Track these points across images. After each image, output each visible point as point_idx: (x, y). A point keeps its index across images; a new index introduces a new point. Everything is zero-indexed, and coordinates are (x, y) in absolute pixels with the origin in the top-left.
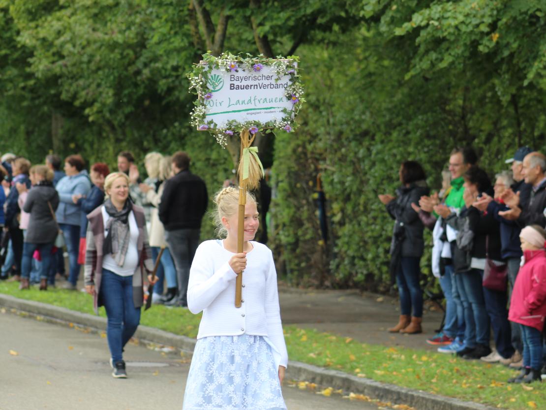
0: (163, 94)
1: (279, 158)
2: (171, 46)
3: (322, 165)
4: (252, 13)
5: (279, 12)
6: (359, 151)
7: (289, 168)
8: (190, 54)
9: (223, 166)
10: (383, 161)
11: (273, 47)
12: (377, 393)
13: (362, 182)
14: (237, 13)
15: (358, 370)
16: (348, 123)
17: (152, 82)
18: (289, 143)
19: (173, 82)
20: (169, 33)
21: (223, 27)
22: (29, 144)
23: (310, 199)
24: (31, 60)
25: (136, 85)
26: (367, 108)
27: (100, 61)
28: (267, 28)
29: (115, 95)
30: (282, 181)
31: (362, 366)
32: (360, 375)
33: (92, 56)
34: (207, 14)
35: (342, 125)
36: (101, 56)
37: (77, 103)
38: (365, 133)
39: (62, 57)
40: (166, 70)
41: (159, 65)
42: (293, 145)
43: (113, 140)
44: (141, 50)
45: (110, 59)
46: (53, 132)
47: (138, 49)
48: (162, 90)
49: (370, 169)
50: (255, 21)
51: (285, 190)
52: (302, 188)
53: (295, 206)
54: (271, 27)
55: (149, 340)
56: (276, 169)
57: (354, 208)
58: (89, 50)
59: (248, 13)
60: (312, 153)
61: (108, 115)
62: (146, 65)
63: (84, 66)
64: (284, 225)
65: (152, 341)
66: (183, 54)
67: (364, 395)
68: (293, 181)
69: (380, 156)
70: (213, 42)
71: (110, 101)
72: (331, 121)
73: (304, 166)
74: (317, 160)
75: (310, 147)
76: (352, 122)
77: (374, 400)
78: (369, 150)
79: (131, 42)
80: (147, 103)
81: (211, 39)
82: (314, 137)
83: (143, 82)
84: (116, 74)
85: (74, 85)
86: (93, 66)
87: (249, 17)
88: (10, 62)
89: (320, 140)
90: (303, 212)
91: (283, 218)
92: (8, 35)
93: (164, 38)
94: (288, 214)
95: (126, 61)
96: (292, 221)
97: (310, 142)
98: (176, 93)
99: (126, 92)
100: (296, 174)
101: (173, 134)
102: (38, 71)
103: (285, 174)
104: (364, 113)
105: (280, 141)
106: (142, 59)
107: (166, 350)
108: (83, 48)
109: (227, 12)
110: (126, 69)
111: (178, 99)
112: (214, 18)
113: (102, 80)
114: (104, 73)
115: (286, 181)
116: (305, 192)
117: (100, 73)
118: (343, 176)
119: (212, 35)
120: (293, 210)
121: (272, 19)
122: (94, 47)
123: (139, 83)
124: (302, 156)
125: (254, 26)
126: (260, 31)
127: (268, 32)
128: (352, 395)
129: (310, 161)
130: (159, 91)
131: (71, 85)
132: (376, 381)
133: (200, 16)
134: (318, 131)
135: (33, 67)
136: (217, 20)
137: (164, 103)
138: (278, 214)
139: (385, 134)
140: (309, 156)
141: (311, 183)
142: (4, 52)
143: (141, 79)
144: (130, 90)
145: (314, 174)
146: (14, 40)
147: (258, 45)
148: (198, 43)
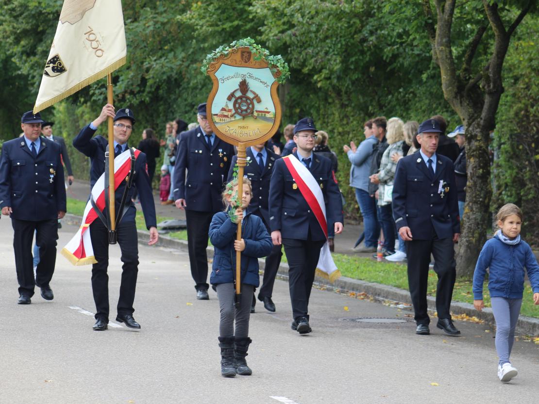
0: (388, 61)
1: (502, 121)
2: (403, 15)
7: (511, 130)
11: (501, 15)
17: (378, 49)
18: (511, 106)
19: (398, 49)
23: (533, 161)
24: (262, 29)
25: (363, 53)
27: (328, 29)
29: (342, 62)
30: (504, 143)
33: (320, 26)
36: (328, 24)
37: (305, 70)
39: (292, 26)
40: (392, 37)
41: (385, 32)
42: (515, 108)
43: (338, 106)
44: (367, 19)
45: (338, 27)
47: (364, 18)
48: (387, 56)
51: (507, 152)
52: (525, 149)
53: (517, 167)
55: (383, 297)
56: (498, 131)
58: (317, 20)
60: (535, 116)
61: (335, 81)
62: (372, 33)
63: (313, 35)
64: (507, 185)
65: (387, 297)
66: (414, 23)
68: (515, 144)
70: (443, 11)
71: (337, 67)
73: (527, 129)
75: (532, 110)
79: (358, 11)
80: (372, 69)
81: (441, 9)
82: (536, 101)
83: (369, 49)
84: (344, 43)
85: (304, 53)
86: (321, 35)
88: (241, 32)
90: (525, 173)
91: (506, 178)
92: (241, 6)
93: (396, 8)
94: (511, 175)
95: (353, 30)
96: (514, 182)
97: (532, 106)
98: (401, 60)
99: (353, 59)
100: (519, 136)
101: (397, 99)
102: (268, 40)
103: (508, 136)
105: (501, 105)
106: (368, 27)
107: (401, 306)
108: (312, 18)
110: (352, 37)
111: (402, 65)
113: (330, 48)
114: (332, 41)
115: (508, 143)
116: (527, 154)
117: (328, 41)
119: (442, 4)
120: (515, 171)
122: (322, 16)
123: (366, 49)
124: (525, 119)
129: (532, 123)
130: (384, 58)
131: (300, 53)
135: (263, 36)
138: (501, 174)
140: (531, 119)
141: (533, 145)
142: (236, 23)
143: (366, 46)
144: (357, 57)
145: (536, 136)
146: (246, 11)
147: (488, 12)
148: (429, 13)
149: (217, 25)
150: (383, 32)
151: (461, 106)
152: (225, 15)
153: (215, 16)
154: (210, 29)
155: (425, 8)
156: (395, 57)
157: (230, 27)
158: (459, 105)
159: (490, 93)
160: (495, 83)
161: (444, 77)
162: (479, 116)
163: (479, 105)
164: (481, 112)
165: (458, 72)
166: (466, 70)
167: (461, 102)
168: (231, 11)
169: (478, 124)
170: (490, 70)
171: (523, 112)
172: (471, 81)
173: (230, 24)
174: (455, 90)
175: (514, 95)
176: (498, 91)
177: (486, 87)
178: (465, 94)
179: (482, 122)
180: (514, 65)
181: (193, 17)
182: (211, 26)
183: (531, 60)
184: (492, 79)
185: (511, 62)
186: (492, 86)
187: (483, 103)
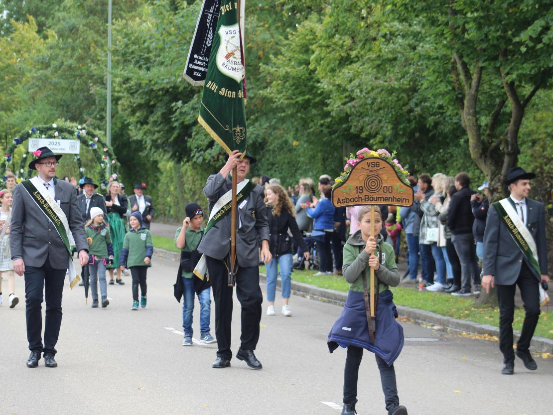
2: (438, 91)
4: (501, 65)
5: (523, 63)
8: (453, 97)
11: (518, 90)
14: (489, 64)
17: (422, 118)
18: (530, 165)
19: (439, 118)
20: (436, 81)
21: (478, 75)
25: (409, 121)
27: (381, 103)
28: (514, 76)
29: (393, 129)
33: (374, 99)
34: (465, 65)
36: (381, 98)
37: (363, 135)
39: (352, 99)
40: (433, 108)
41: (427, 104)
44: (413, 94)
45: (389, 100)
47: (410, 93)
48: (430, 125)
50: (504, 71)
54: (518, 76)
55: (422, 320)
58: (372, 94)
59: (498, 65)
60: (548, 172)
61: (387, 144)
62: (417, 105)
65: (424, 320)
66: (447, 97)
70: (470, 87)
71: (388, 133)
73: (541, 183)
75: (546, 168)
79: (405, 87)
80: (417, 135)
81: (468, 85)
82: (549, 160)
83: (415, 118)
84: (394, 113)
85: (361, 122)
86: (375, 107)
87: (499, 68)
88: (311, 104)
92: (311, 83)
93: (432, 85)
95: (401, 103)
97: (546, 164)
98: (441, 127)
99: (402, 126)
101: (438, 159)
102: (333, 110)
106: (414, 100)
107: (436, 327)
108: (368, 93)
109: (481, 64)
110: (401, 109)
111: (443, 131)
112: (471, 69)
113: (383, 117)
114: (384, 111)
117: (381, 112)
119: (470, 82)
121: (517, 69)
123: (412, 118)
125: (503, 75)
126: (509, 79)
127: (515, 79)
129: (546, 179)
130: (428, 126)
131: (358, 121)
133: (459, 67)
135: (329, 107)
136: (473, 70)
137: (430, 135)
140: (545, 175)
141: (546, 197)
142: (307, 97)
143: (413, 116)
144: (404, 125)
145: (549, 190)
146: (315, 87)
147: (506, 89)
148: (459, 89)
149: (292, 99)
150: (426, 104)
151: (485, 164)
152: (298, 91)
153: (290, 91)
154: (286, 102)
155: (456, 86)
156: (437, 124)
157: (302, 100)
158: (484, 164)
159: (509, 154)
160: (512, 145)
161: (472, 142)
162: (500, 173)
163: (500, 164)
164: (501, 169)
165: (483, 137)
166: (489, 135)
167: (485, 161)
168: (303, 87)
169: (499, 180)
170: (508, 135)
171: (538, 170)
172: (494, 144)
173: (302, 98)
174: (480, 151)
175: (532, 156)
176: (515, 153)
177: (505, 149)
178: (488, 154)
179: (502, 177)
180: (533, 131)
181: (272, 92)
182: (287, 99)
183: (546, 127)
184: (510, 143)
185: (530, 128)
186: (510, 148)
187: (502, 162)
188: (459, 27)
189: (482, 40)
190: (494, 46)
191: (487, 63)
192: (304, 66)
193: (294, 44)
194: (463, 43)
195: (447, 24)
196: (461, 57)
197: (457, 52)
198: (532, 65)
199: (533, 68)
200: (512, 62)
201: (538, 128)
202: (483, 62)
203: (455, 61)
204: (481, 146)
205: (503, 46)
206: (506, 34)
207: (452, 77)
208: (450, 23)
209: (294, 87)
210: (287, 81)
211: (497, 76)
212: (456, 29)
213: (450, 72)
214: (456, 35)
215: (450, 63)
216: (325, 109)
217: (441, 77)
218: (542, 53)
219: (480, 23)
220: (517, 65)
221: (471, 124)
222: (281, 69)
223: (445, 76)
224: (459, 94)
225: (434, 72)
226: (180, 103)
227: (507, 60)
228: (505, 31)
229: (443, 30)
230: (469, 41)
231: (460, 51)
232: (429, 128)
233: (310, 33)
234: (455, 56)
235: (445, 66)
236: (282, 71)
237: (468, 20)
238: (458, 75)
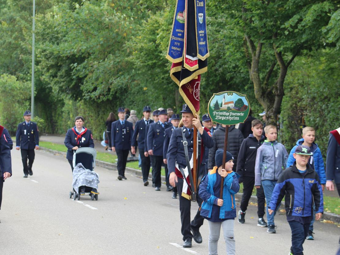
0: (228, 80)
1: (284, 109)
2: (235, 57)
3: (305, 113)
4: (274, 42)
5: (287, 41)
6: (322, 106)
7: (289, 114)
8: (244, 61)
9: (257, 113)
10: (334, 110)
11: (283, 57)
12: (337, 220)
13: (324, 121)
14: (267, 42)
15: (327, 209)
16: (317, 93)
17: (223, 74)
18: (288, 102)
19: (233, 74)
20: (234, 52)
21: (260, 48)
22: (165, 104)
23: (299, 129)
24: (167, 64)
25: (216, 76)
26: (326, 86)
28: (281, 48)
29: (206, 81)
30: (285, 120)
31: (328, 207)
32: (328, 211)
34: (252, 43)
35: (314, 94)
38: (326, 98)
40: (230, 69)
41: (227, 66)
42: (290, 103)
43: (204, 102)
44: (218, 60)
46: (176, 98)
49: (328, 114)
50: (275, 46)
51: (286, 125)
52: (295, 123)
53: (292, 132)
54: (283, 48)
56: (282, 114)
57: (320, 133)
59: (272, 42)
60: (300, 107)
62: (220, 66)
64: (286, 141)
66: (241, 61)
67: (330, 221)
68: (290, 120)
69: (332, 108)
70: (255, 55)
72: (309, 92)
73: (296, 113)
74: (302, 110)
75: (299, 104)
76: (319, 92)
77: (335, 223)
78: (327, 106)
79: (213, 55)
80: (221, 84)
82: (301, 100)
87: (272, 44)
88: (157, 66)
89: (304, 101)
90: (295, 135)
91: (286, 137)
92: (156, 53)
93: (232, 54)
94: (288, 136)
96: (290, 139)
97: (299, 102)
98: (235, 79)
99: (211, 79)
100: (292, 117)
103: (287, 117)
104: (324, 88)
105: (284, 101)
106: (219, 64)
109: (261, 41)
111: (235, 82)
112: (255, 44)
115: (287, 120)
116: (296, 125)
118: (315, 118)
119: (254, 52)
120: (290, 134)
121: (283, 44)
123: (217, 74)
124: (295, 108)
125: (275, 48)
126: (278, 50)
127: (282, 50)
128: (325, 221)
129: (299, 111)
130: (227, 79)
132: (336, 214)
133: (248, 44)
134: (303, 97)
135: (167, 68)
136: (257, 45)
137: (229, 84)
138: (283, 136)
139: (335, 98)
140: (298, 108)
141: (299, 121)
142: (154, 61)
143: (218, 73)
144: (213, 78)
145: (300, 117)
146: (159, 56)
147: (277, 56)
148: (248, 56)
149: (145, 62)
150: (225, 66)
151: (264, 102)
152: (149, 58)
153: (144, 58)
154: (142, 64)
155: (246, 54)
156: (232, 78)
157: (151, 63)
158: (263, 101)
159: (278, 95)
160: (280, 90)
161: (256, 88)
162: (272, 107)
163: (273, 101)
164: (273, 105)
165: (262, 85)
166: (266, 84)
167: (264, 100)
168: (152, 55)
169: (272, 111)
170: (278, 84)
171: (294, 105)
172: (269, 89)
173: (151, 62)
174: (261, 94)
175: (290, 97)
176: (282, 95)
177: (276, 93)
178: (265, 96)
179: (274, 110)
180: (290, 82)
181: (133, 59)
182: (142, 63)
183: (298, 80)
184: (279, 89)
185: (289, 80)
186: (279, 92)
187: (274, 100)
188: (248, 19)
189: (262, 27)
190: (269, 30)
191: (265, 40)
192: (152, 42)
193: (146, 30)
194: (251, 29)
195: (241, 17)
196: (249, 37)
197: (247, 34)
198: (292, 42)
199: (293, 44)
200: (280, 40)
201: (293, 80)
202: (263, 40)
203: (246, 40)
204: (261, 91)
205: (275, 30)
206: (276, 23)
207: (244, 49)
208: (243, 17)
209: (146, 56)
210: (142, 52)
211: (271, 49)
212: (246, 20)
213: (242, 46)
214: (246, 24)
215: (243, 41)
216: (165, 69)
217: (237, 49)
218: (298, 35)
219: (261, 17)
220: (284, 42)
221: (255, 77)
222: (139, 44)
223: (240, 49)
224: (248, 59)
225: (233, 46)
226: (76, 65)
227: (277, 39)
228: (276, 22)
229: (239, 21)
230: (255, 27)
231: (249, 33)
232: (227, 80)
233: (155, 23)
234: (245, 36)
235: (240, 42)
236: (139, 46)
237: (254, 15)
238: (247, 48)
